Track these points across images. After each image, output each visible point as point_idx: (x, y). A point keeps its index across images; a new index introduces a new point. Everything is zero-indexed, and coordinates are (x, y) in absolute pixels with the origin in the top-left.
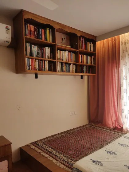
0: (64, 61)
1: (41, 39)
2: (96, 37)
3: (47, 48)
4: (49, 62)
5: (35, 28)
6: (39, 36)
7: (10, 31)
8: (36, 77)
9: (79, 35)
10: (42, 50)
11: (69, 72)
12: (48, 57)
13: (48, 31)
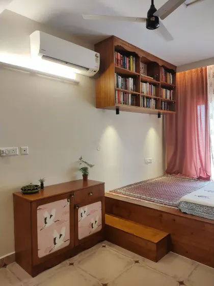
0: (145, 94)
1: (126, 68)
2: (176, 67)
3: (130, 78)
4: (133, 95)
5: (122, 56)
6: (124, 65)
7: (99, 58)
8: (118, 113)
9: (160, 64)
10: (126, 81)
11: (149, 107)
12: (131, 89)
13: (132, 59)
